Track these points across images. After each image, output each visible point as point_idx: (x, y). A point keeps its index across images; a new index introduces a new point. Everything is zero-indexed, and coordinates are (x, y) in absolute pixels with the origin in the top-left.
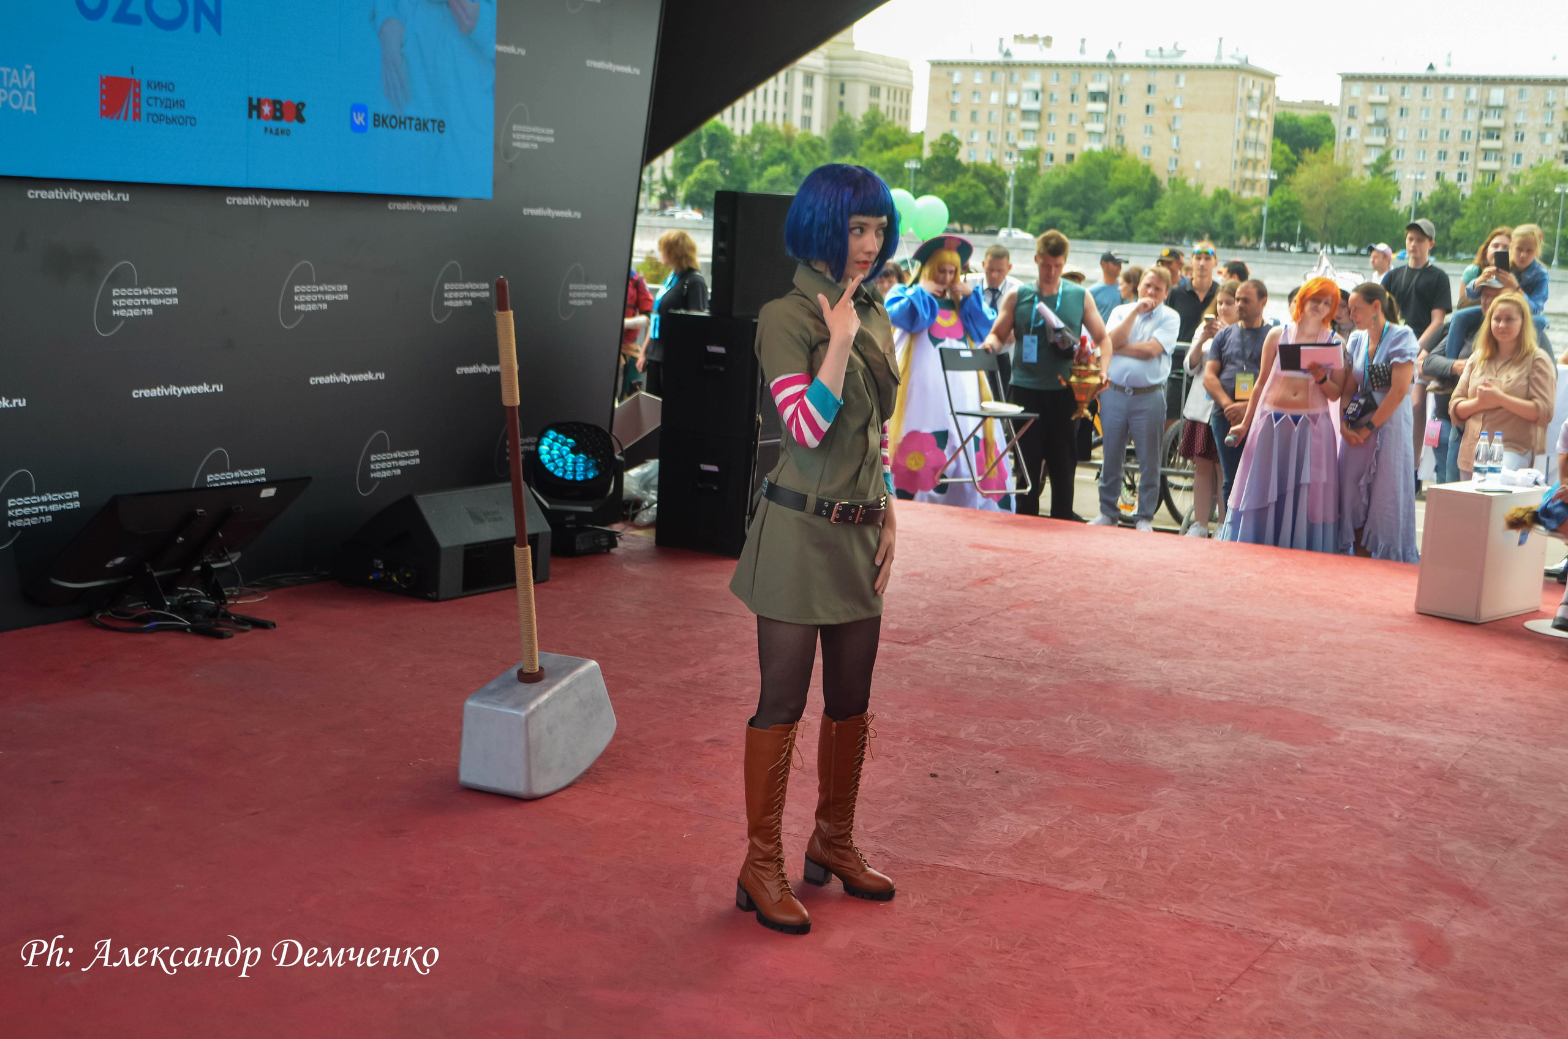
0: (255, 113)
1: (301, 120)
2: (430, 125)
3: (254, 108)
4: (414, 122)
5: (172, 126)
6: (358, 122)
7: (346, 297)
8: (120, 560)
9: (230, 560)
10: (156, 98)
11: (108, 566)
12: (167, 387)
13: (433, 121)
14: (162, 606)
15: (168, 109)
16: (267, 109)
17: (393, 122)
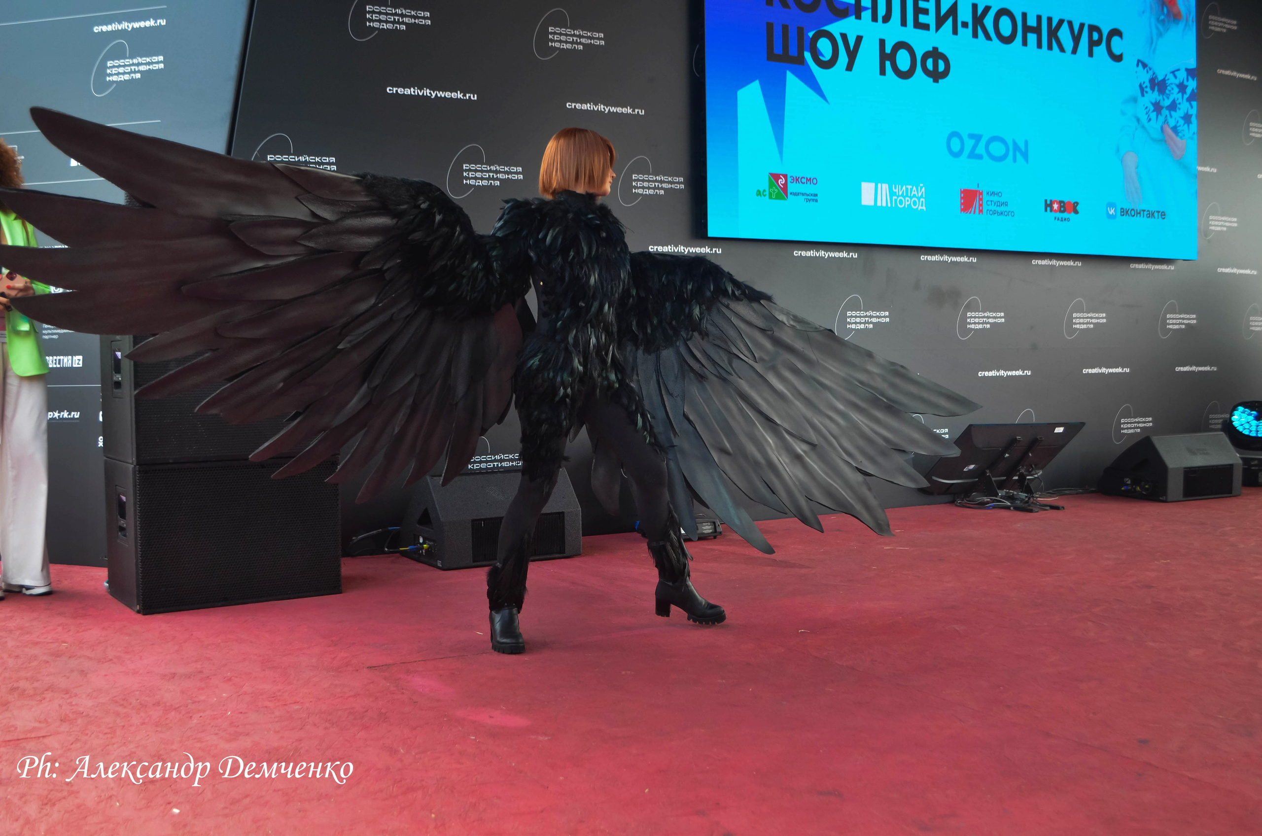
0: (1048, 209)
1: (1076, 212)
2: (1156, 214)
3: (1049, 205)
4: (1146, 213)
5: (1002, 217)
6: (1111, 213)
7: (1105, 321)
8: (972, 467)
9: (1036, 474)
10: (991, 201)
11: (965, 470)
12: (998, 371)
13: (1158, 212)
14: (996, 495)
15: (998, 207)
16: (1056, 206)
17: (1133, 213)
